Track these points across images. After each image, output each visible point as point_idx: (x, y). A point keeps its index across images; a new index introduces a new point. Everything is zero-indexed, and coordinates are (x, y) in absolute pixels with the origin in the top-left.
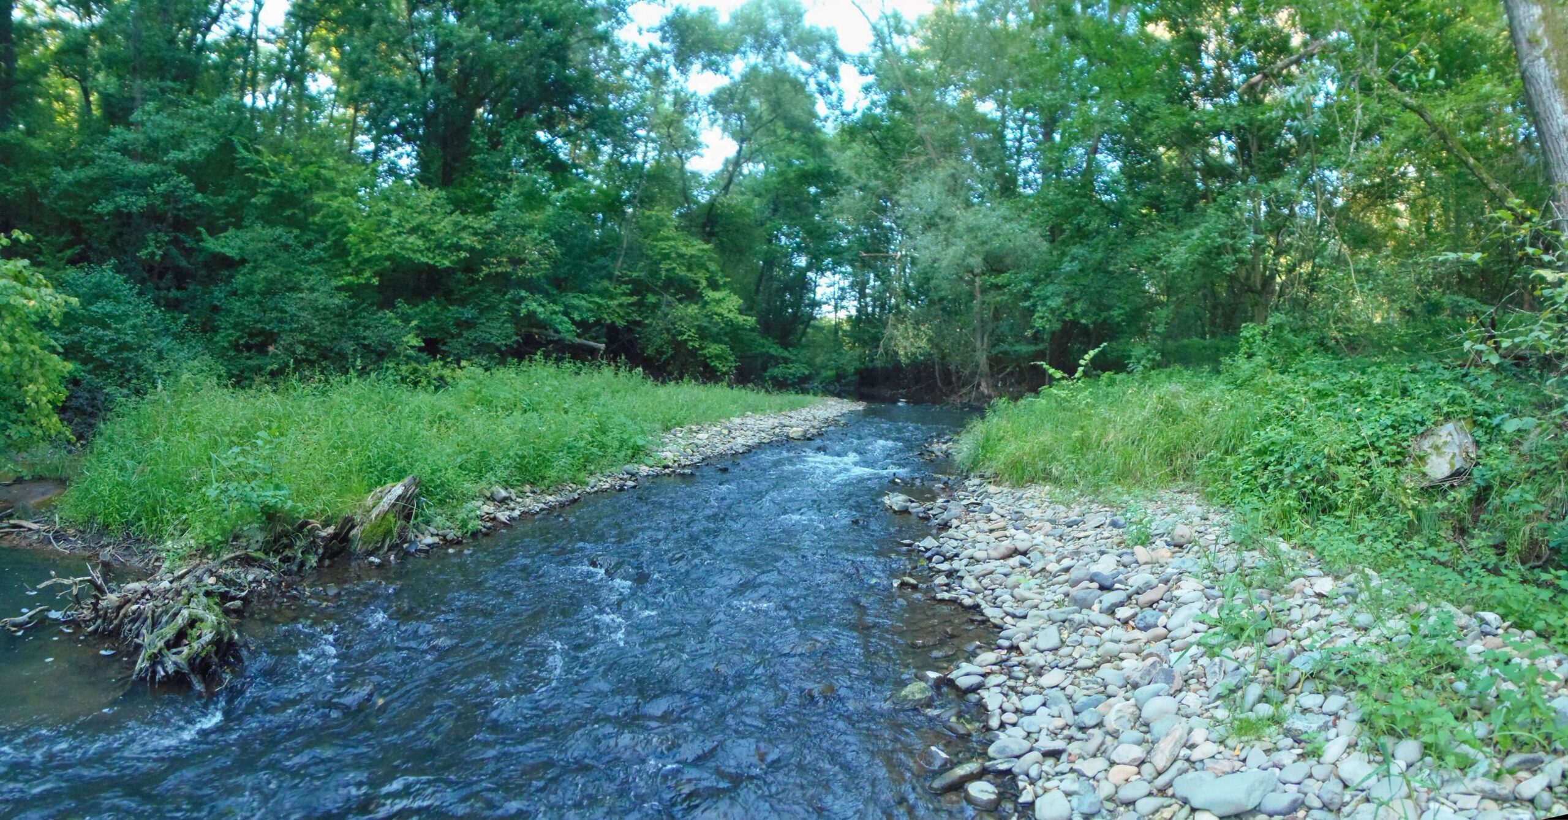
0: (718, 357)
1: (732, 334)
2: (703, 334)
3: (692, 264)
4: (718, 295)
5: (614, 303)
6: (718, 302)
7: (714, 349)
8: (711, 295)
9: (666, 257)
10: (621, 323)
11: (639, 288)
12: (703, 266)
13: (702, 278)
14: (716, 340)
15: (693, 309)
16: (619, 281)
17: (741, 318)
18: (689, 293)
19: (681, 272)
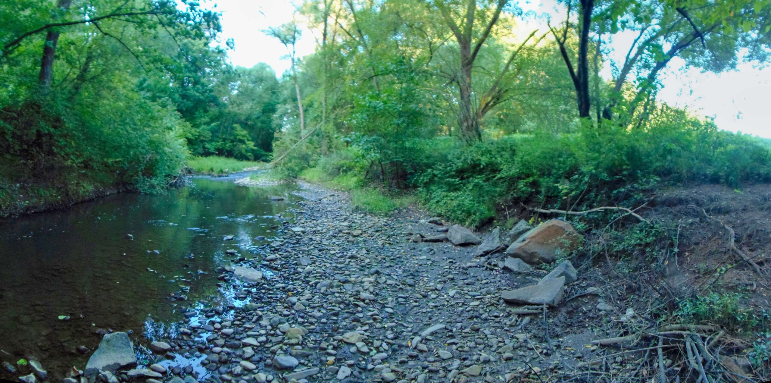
0: (249, 156)
2: (246, 151)
5: (219, 144)
8: (248, 142)
9: (238, 135)
10: (225, 148)
12: (246, 136)
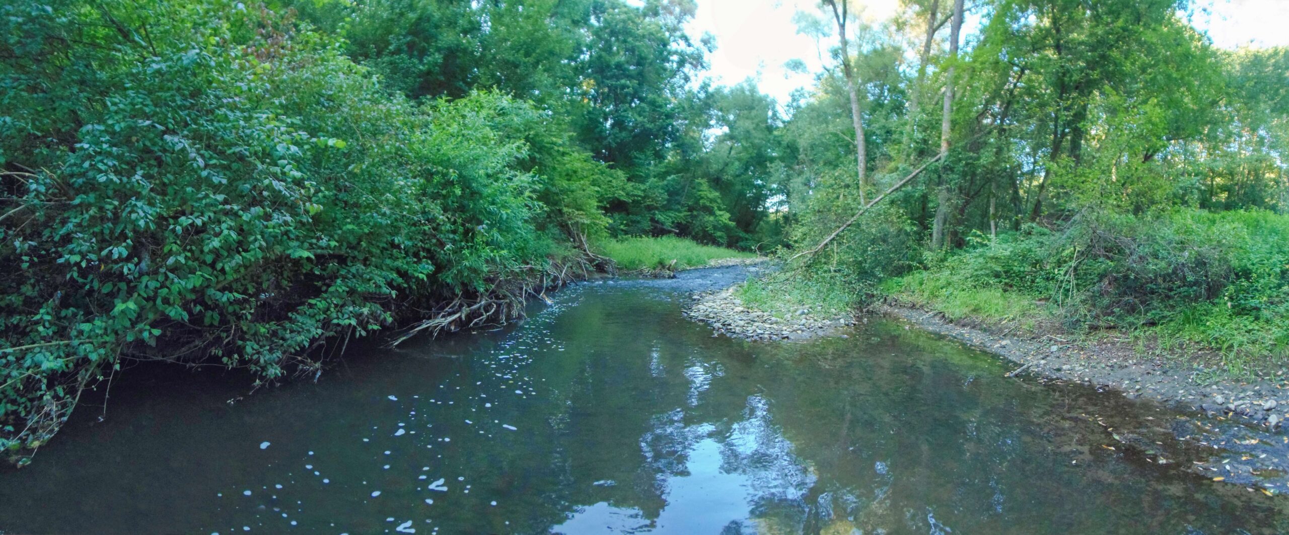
0: (720, 237)
1: (726, 228)
3: (711, 201)
4: (721, 213)
5: (682, 215)
6: (721, 216)
7: (719, 234)
9: (702, 198)
10: (684, 222)
11: (691, 209)
12: (716, 202)
13: (715, 206)
14: (720, 230)
15: (712, 218)
16: (683, 206)
17: (730, 223)
18: (711, 212)
19: (708, 204)
